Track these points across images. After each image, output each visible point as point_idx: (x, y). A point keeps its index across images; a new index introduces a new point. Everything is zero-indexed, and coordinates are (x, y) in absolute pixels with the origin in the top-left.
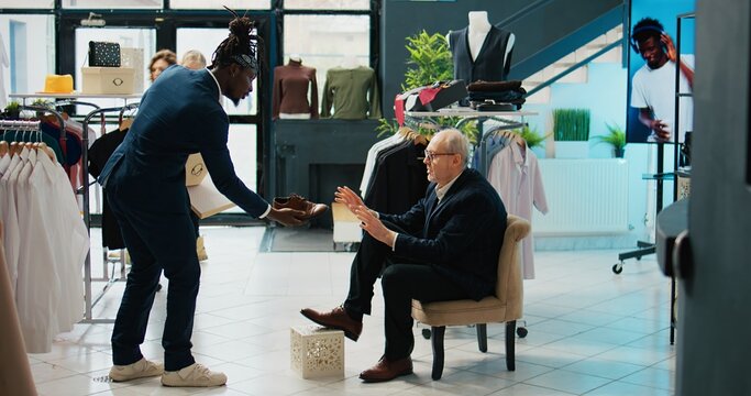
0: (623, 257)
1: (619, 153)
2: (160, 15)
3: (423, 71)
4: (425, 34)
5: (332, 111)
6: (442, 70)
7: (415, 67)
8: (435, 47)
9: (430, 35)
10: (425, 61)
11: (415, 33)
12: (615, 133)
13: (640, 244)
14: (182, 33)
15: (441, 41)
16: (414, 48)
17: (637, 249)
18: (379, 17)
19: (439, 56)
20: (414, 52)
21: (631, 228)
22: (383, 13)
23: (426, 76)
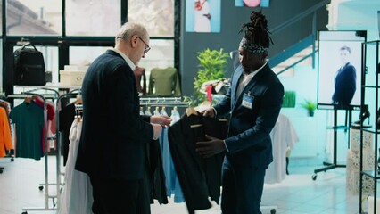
0: (316, 171)
1: (311, 114)
2: (60, 39)
3: (207, 71)
4: (208, 51)
5: (154, 91)
6: (218, 70)
7: (202, 68)
8: (214, 57)
9: (211, 51)
10: (209, 66)
11: (203, 50)
12: (309, 103)
13: (325, 164)
14: (72, 50)
15: (217, 54)
16: (202, 58)
17: (324, 167)
18: (179, 41)
19: (217, 63)
20: (202, 60)
21: (318, 155)
22: (182, 38)
23: (209, 74)
